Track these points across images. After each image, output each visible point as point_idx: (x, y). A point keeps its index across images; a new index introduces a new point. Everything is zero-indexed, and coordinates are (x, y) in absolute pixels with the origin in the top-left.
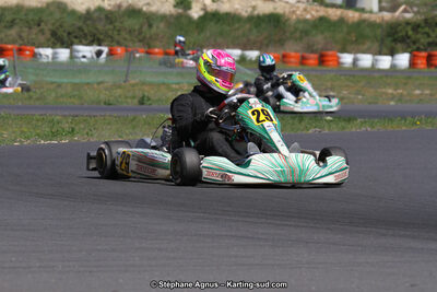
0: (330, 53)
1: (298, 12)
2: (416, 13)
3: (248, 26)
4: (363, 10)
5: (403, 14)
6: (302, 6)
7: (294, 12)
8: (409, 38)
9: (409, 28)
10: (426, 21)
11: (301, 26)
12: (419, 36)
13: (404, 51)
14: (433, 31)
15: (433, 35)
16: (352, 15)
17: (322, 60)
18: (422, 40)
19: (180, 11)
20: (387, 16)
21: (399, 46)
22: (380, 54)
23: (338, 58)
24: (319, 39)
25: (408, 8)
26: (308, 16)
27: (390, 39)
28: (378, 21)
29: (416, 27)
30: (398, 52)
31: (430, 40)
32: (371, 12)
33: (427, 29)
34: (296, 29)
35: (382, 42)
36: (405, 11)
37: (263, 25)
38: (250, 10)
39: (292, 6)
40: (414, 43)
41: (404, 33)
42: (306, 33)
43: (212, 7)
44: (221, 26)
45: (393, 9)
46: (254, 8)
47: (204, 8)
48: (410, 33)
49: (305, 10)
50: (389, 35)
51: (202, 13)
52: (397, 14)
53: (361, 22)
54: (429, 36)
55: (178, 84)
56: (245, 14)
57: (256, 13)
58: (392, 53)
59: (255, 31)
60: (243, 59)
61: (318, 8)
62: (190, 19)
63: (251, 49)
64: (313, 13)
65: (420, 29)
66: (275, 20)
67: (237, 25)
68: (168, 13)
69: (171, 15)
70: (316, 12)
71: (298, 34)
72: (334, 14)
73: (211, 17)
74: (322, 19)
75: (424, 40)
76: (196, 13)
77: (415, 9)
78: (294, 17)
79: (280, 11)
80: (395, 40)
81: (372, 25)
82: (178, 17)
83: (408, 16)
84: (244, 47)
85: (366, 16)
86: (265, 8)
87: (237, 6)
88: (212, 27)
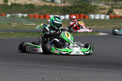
0: (47, 15)
1: (38, 4)
2: (71, 4)
3: (24, 7)
4: (56, 3)
5: (67, 4)
6: (39, 2)
7: (37, 4)
8: (69, 11)
9: (69, 8)
10: (74, 6)
11: (39, 7)
12: (72, 10)
13: (68, 14)
14: (76, 9)
15: (76, 10)
16: (53, 4)
17: (45, 17)
18: (72, 11)
19: (5, 3)
20: (63, 5)
21: (66, 13)
22: (61, 15)
23: (49, 16)
24: (44, 11)
25: (69, 3)
26: (41, 5)
27: (64, 11)
28: (60, 6)
29: (71, 8)
30: (66, 15)
31: (75, 11)
32: (58, 4)
33: (74, 8)
34: (38, 8)
35: (61, 12)
36: (68, 3)
37: (28, 7)
38: (24, 3)
39: (36, 2)
40: (70, 12)
41: (67, 9)
42: (40, 9)
43: (14, 2)
44: (16, 8)
45: (64, 3)
46: (26, 2)
47: (12, 2)
48: (69, 9)
49: (40, 3)
50: (63, 10)
51: (11, 4)
52: (66, 4)
53: (56, 6)
54: (74, 10)
55: (4, 23)
56: (23, 4)
57: (26, 4)
58: (64, 15)
59: (26, 9)
60: (23, 17)
61: (44, 2)
62: (8, 5)
63: (25, 14)
64: (42, 4)
65: (72, 9)
66: (31, 6)
67: (21, 7)
68: (1, 4)
69: (2, 4)
70: (43, 3)
71: (38, 10)
72: (48, 4)
73: (14, 5)
74: (45, 6)
75: (73, 11)
76: (9, 4)
77: (71, 3)
78: (37, 5)
79: (33, 3)
80: (65, 11)
81: (59, 7)
82: (4, 5)
83: (69, 5)
84: (23, 13)
85: (57, 5)
86: (29, 2)
87: (21, 2)
88: (14, 8)
